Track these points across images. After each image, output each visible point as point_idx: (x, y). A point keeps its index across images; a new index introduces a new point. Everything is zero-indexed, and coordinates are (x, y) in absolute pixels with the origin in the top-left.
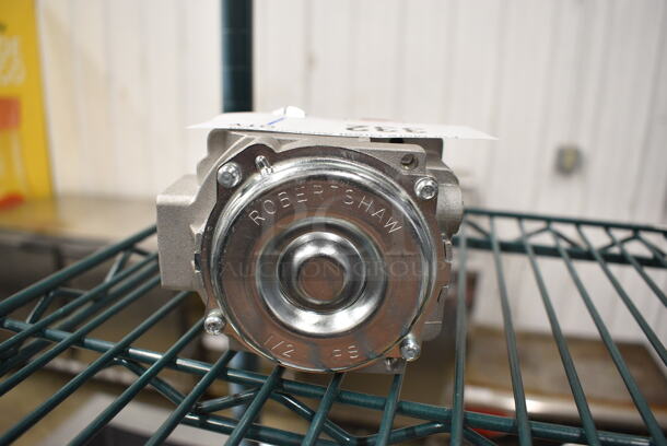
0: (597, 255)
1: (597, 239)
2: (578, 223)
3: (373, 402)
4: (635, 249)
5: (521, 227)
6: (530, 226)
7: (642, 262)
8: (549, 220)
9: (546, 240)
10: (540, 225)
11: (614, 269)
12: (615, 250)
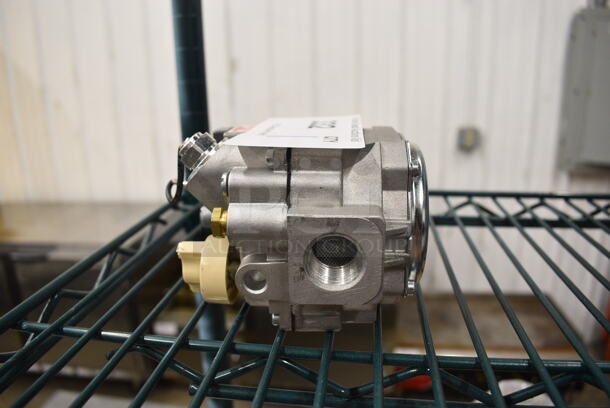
0: (514, 221)
1: (512, 207)
2: (494, 196)
3: (361, 357)
4: (543, 213)
5: (448, 203)
6: (455, 201)
7: (551, 225)
8: (470, 195)
9: (470, 212)
10: (463, 200)
11: (530, 231)
12: (527, 216)
